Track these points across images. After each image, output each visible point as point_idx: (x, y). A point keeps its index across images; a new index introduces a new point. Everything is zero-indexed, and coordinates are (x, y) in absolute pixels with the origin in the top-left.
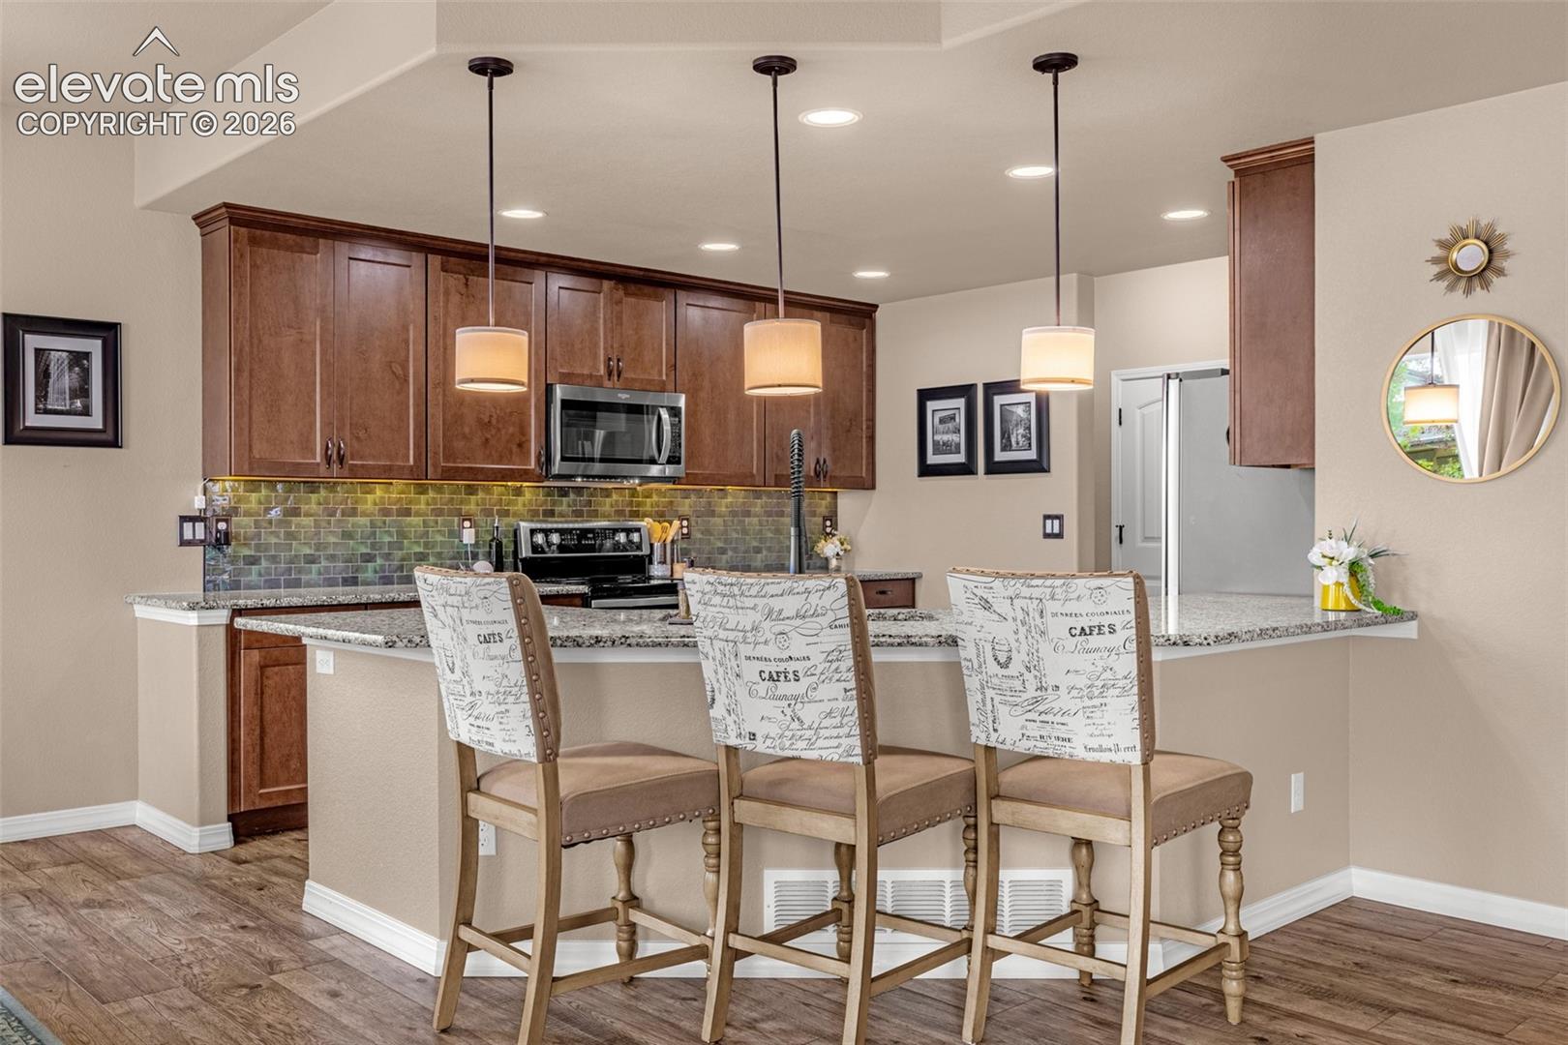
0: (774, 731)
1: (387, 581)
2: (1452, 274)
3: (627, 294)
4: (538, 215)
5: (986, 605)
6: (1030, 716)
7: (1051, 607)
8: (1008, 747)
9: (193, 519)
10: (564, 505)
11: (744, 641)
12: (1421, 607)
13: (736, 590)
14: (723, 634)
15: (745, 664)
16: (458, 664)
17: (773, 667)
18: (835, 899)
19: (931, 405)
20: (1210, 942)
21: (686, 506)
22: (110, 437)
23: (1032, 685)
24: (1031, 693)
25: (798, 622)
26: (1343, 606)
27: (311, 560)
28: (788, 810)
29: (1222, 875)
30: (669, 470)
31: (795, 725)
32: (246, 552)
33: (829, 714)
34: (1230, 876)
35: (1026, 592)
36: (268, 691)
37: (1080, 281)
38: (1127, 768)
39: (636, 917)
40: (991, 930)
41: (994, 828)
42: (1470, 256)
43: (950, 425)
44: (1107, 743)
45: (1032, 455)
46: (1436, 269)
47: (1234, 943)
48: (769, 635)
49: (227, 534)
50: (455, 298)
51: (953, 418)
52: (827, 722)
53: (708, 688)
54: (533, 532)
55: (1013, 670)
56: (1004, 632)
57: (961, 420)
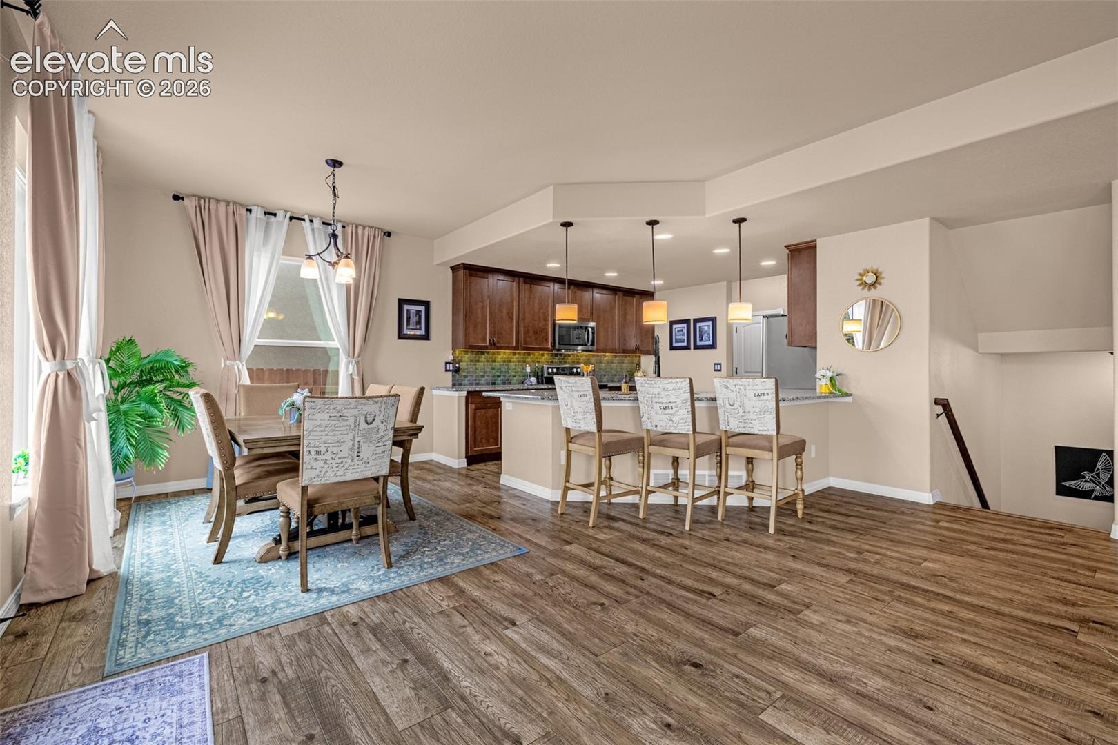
0: (664, 424)
1: (504, 383)
2: (864, 284)
3: (578, 290)
4: (558, 265)
5: (727, 387)
6: (741, 421)
7: (748, 388)
8: (732, 430)
9: (450, 363)
10: (556, 360)
11: (655, 397)
12: (853, 392)
13: (653, 382)
14: (648, 396)
15: (655, 404)
16: (569, 404)
17: (664, 405)
18: (673, 479)
19: (674, 326)
20: (793, 493)
21: (593, 360)
22: (426, 337)
23: (741, 411)
24: (741, 413)
25: (673, 391)
26: (827, 391)
27: (483, 376)
28: (666, 448)
29: (796, 472)
30: (590, 348)
31: (671, 422)
32: (464, 374)
33: (682, 419)
34: (799, 472)
35: (740, 383)
36: (477, 417)
37: (727, 284)
38: (771, 436)
39: (612, 483)
40: (726, 486)
41: (727, 455)
42: (870, 279)
43: (681, 333)
44: (765, 428)
45: (710, 343)
46: (859, 282)
47: (801, 493)
48: (663, 396)
49: (459, 367)
50: (527, 292)
51: (682, 330)
52: (681, 421)
53: (641, 412)
54: (548, 368)
55: (735, 406)
56: (732, 395)
57: (685, 331)
